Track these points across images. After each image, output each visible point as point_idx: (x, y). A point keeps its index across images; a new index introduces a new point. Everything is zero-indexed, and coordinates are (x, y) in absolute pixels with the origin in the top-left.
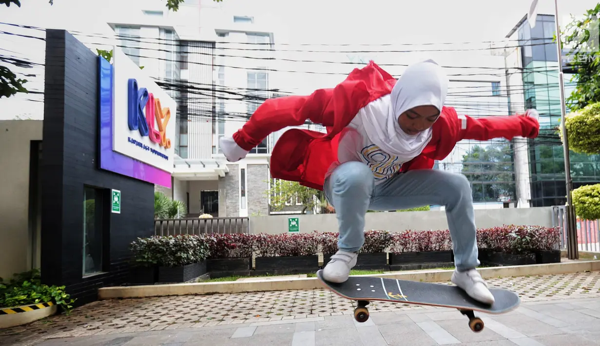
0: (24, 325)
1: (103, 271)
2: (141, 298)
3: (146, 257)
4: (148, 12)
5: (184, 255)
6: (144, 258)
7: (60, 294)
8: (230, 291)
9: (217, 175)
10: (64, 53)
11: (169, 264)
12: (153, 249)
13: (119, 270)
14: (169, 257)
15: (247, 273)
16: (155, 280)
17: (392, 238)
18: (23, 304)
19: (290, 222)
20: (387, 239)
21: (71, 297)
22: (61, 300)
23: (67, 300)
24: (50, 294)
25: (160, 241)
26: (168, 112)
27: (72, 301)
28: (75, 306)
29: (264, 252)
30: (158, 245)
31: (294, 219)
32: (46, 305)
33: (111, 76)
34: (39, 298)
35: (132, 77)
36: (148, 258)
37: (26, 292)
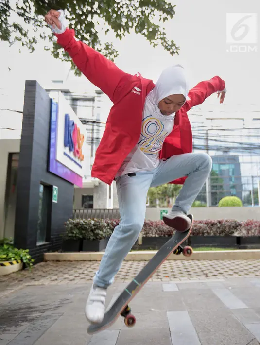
0: (5, 276)
1: (46, 241)
2: (72, 261)
3: (75, 232)
4: (55, 81)
5: (100, 232)
6: (73, 233)
7: (26, 255)
8: (132, 259)
9: (93, 185)
10: (35, 94)
11: (90, 238)
12: (80, 228)
13: (55, 242)
14: (90, 233)
15: (136, 248)
16: (80, 249)
17: (240, 225)
18: (4, 261)
19: (161, 213)
20: (237, 226)
21: (32, 258)
22: (26, 259)
23: (29, 260)
24: (20, 255)
25: (84, 222)
26: (83, 137)
27: (32, 260)
28: (34, 263)
29: (147, 233)
30: (83, 224)
31: (164, 211)
32: (18, 262)
33: (57, 111)
34: (14, 257)
35: (67, 113)
36: (76, 233)
37: (6, 253)
